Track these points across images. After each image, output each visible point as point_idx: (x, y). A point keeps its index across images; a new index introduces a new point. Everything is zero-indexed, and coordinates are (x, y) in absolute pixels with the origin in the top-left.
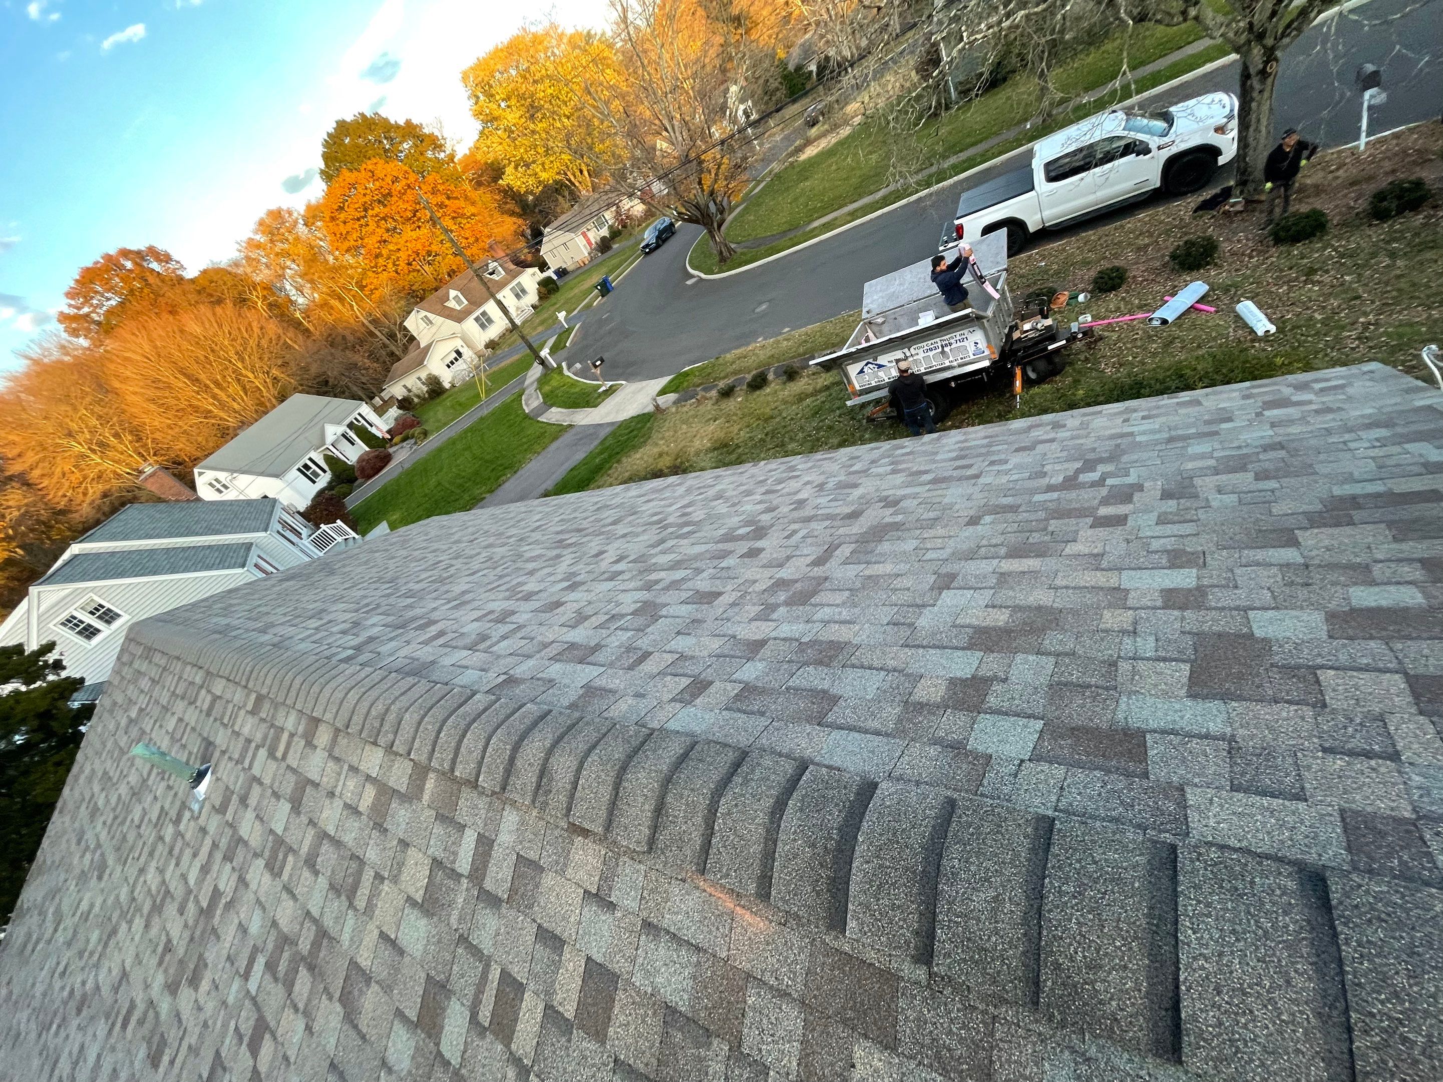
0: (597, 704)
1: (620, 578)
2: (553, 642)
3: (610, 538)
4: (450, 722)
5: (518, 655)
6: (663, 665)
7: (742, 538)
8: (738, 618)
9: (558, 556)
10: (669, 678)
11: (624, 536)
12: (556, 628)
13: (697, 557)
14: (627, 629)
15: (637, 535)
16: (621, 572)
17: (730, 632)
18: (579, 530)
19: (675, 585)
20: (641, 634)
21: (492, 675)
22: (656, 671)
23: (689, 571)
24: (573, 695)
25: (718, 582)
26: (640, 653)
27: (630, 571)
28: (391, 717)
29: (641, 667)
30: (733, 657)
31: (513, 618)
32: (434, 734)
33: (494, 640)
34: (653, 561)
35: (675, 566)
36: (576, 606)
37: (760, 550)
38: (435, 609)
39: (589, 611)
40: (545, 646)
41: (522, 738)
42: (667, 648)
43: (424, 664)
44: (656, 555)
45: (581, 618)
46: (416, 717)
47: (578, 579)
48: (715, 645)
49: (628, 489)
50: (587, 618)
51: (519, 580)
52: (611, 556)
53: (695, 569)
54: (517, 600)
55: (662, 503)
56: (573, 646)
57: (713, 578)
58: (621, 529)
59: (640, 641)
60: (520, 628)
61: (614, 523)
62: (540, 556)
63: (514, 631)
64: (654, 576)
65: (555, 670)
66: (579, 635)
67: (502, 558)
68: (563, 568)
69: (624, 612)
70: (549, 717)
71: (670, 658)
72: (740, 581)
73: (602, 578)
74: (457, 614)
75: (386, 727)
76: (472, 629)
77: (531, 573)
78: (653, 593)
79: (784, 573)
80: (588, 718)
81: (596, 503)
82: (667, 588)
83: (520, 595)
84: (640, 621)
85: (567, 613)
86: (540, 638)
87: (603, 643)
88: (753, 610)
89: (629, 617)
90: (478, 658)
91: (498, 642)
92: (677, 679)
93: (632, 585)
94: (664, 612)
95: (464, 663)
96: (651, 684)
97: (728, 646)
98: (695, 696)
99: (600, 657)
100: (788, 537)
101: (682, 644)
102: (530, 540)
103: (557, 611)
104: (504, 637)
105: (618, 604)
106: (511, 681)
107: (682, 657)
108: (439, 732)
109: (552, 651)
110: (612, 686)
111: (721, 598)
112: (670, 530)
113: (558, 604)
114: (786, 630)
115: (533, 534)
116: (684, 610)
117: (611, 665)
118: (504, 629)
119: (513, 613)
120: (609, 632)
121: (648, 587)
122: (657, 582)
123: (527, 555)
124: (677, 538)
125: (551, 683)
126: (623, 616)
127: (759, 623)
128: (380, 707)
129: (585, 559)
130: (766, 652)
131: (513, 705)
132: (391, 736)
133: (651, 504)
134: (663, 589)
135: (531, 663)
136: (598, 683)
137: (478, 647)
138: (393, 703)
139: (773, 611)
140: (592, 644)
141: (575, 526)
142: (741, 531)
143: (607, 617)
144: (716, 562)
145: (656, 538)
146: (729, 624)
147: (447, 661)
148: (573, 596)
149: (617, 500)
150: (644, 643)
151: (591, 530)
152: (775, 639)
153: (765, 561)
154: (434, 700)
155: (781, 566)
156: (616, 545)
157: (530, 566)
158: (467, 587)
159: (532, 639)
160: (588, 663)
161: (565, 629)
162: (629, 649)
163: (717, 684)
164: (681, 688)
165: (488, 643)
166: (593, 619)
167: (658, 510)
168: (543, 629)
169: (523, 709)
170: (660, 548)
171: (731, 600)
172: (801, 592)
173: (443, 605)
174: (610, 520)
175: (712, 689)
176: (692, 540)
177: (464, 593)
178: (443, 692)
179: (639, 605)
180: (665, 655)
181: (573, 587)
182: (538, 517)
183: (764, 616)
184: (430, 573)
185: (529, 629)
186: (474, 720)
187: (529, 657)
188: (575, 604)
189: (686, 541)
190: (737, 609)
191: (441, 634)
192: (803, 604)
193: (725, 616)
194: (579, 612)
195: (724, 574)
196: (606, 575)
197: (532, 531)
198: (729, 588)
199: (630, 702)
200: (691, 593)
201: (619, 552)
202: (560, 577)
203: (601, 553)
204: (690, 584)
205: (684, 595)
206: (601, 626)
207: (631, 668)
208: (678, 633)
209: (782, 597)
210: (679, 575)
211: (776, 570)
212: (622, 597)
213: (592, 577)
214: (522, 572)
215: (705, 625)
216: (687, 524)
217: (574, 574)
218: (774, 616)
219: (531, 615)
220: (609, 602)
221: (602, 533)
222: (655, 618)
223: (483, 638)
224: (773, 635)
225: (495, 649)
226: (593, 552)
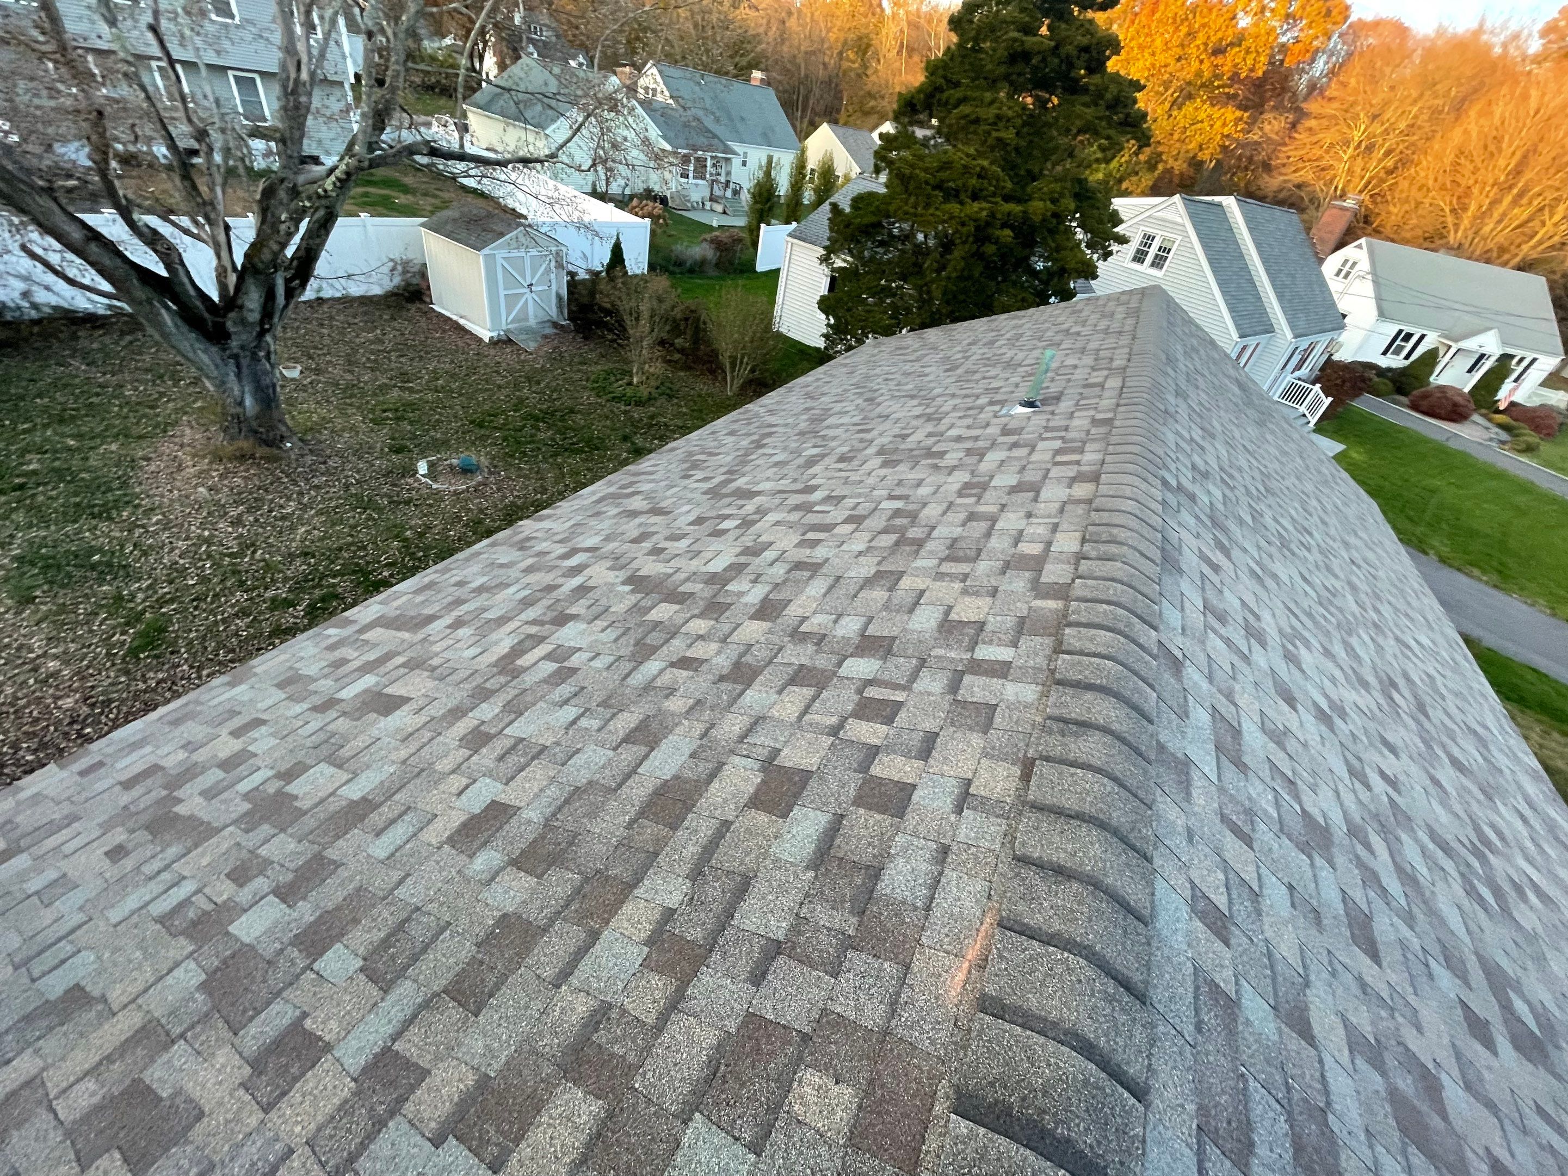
0: (1169, 779)
1: (1358, 785)
2: (1236, 705)
3: (1427, 759)
4: (1121, 611)
5: (1210, 666)
6: (1238, 867)
7: (1507, 1008)
8: (1339, 992)
9: (1365, 685)
10: (1221, 876)
11: (1436, 782)
12: (1257, 706)
13: (1433, 913)
14: (1277, 805)
15: (1444, 803)
16: (1369, 787)
17: (1313, 977)
18: (1421, 708)
19: (1371, 878)
20: (1276, 828)
21: (1179, 640)
22: (1227, 856)
23: (1403, 902)
24: (1174, 745)
25: (1398, 955)
26: (1247, 829)
27: (1374, 798)
28: (1114, 549)
29: (1228, 833)
30: (1274, 979)
31: (1256, 647)
32: (1104, 597)
33: (1223, 631)
34: (1404, 837)
35: (1408, 877)
36: (1294, 726)
37: (1489, 1044)
38: (1245, 550)
39: (1292, 745)
40: (1229, 696)
41: (1117, 696)
42: (1264, 871)
43: (1177, 561)
44: (1416, 840)
45: (1279, 737)
46: (1119, 575)
47: (1338, 722)
48: (1287, 949)
49: (1536, 778)
50: (1280, 744)
51: (1312, 640)
52: (1391, 765)
53: (1410, 912)
54: (1283, 646)
55: (1528, 844)
56: (1237, 733)
57: (1403, 945)
58: (1446, 775)
59: (1265, 828)
60: (1246, 659)
61: (1455, 763)
62: (1357, 658)
63: (1239, 652)
64: (1376, 841)
65: (1201, 716)
66: (1253, 738)
67: (1340, 610)
68: (1350, 696)
69: (1304, 798)
70: (1145, 723)
71: (1249, 875)
72: (1411, 999)
73: (1349, 756)
74: (1244, 577)
75: (1103, 548)
76: (1231, 602)
77: (1328, 653)
78: (1346, 842)
79: (1453, 1093)
80: (1152, 771)
81: (1486, 728)
82: (1360, 864)
83: (1290, 647)
84: (1295, 824)
85: (1282, 715)
86: (1237, 687)
87: (1251, 774)
88: (1362, 1019)
89: (1297, 808)
90: (1196, 618)
91: (1221, 637)
92: (1223, 889)
93: (1352, 806)
94: (1319, 861)
95: (1187, 604)
96: (1207, 850)
97: (1289, 973)
98: (1202, 916)
99: (1230, 772)
100: (1540, 1111)
101: (1276, 895)
102: (1380, 640)
103: (1281, 702)
104: (1228, 642)
105: (1314, 789)
106: (1177, 666)
107: (1256, 896)
108: (1109, 603)
109: (1225, 709)
110: (1194, 794)
111: (1369, 961)
112: (1476, 864)
113: (1291, 701)
114: (1340, 1083)
115: (1392, 642)
116: (1331, 895)
117: (1222, 790)
118: (1239, 639)
119: (1263, 644)
120: (1268, 780)
121: (1354, 831)
122: (1368, 846)
123: (1354, 641)
124: (1462, 875)
125: (1184, 714)
126: (1298, 798)
127: (1341, 1032)
128: (1122, 534)
129: (1372, 726)
130: (1295, 1043)
131: (1150, 676)
132: (1093, 554)
133: (1519, 824)
134: (1358, 857)
135: (1205, 685)
136: (1195, 775)
137: (1209, 615)
138: (1131, 547)
139: (1369, 1061)
140: (1246, 759)
141: (1427, 699)
142: (1520, 1006)
143: (1290, 774)
144: (1435, 949)
145: (1449, 837)
146: (1325, 975)
147: (1185, 586)
148: (1309, 719)
149: (1503, 761)
150: (1264, 834)
151: (1427, 725)
152: (1321, 1061)
153: (1469, 1055)
154: (1142, 588)
155: (1468, 1087)
156: (1414, 769)
157: (1338, 649)
158: (1285, 578)
159: (1234, 678)
160: (1218, 758)
161: (1257, 718)
162: (1250, 813)
163: (1227, 954)
164: (1212, 896)
165: (1216, 625)
166: (1282, 755)
167: (1509, 836)
168: (1250, 688)
169: (1149, 690)
170: (1431, 846)
171: (1369, 979)
172: (1426, 1127)
173: (1253, 558)
174: (1456, 752)
175: (1218, 945)
176: (1466, 903)
177: (1275, 577)
178: (1151, 595)
179: (1321, 821)
180: (1252, 868)
181: (1322, 716)
182: (1425, 641)
183: (1355, 1041)
184: (1291, 528)
185: (1247, 671)
186: (1126, 637)
187: (1210, 679)
188: (1297, 724)
189: (1461, 893)
190: (1355, 989)
191: (1216, 568)
192: (1403, 1130)
193: (1339, 968)
194: (1287, 731)
195: (1418, 969)
196: (1355, 762)
197: (1397, 639)
198: (1393, 978)
199: (1179, 822)
200: (1364, 907)
201: (1402, 778)
202: (1335, 697)
203: (1393, 750)
204: (1378, 904)
205: (1358, 895)
206: (1273, 767)
207: (1224, 819)
208: (1291, 887)
209: (1406, 1084)
210: (1394, 886)
211: (1456, 1073)
212: (1326, 793)
213: (1349, 743)
214: (1323, 639)
215: (1313, 932)
216: (1498, 892)
217: (1343, 715)
218: (1359, 1062)
219: (1266, 667)
220: (1314, 773)
221: (1429, 747)
222: (1305, 848)
223: (1222, 618)
224: (1328, 1059)
225: (1212, 635)
226: (1390, 737)
